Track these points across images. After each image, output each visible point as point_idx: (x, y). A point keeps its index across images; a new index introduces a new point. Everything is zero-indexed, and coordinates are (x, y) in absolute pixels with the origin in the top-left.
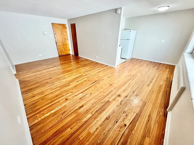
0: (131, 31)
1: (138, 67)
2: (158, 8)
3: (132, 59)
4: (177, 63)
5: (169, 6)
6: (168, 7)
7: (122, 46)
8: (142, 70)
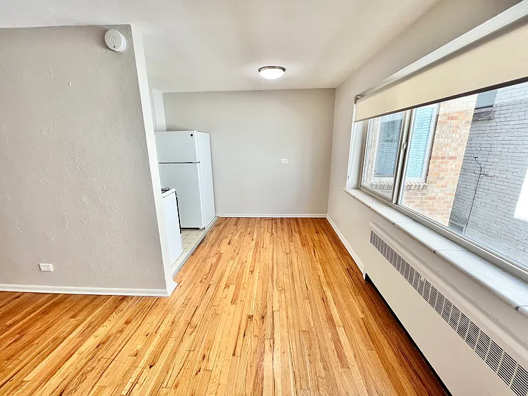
0: (195, 133)
1: (254, 255)
2: (259, 70)
3: (222, 223)
4: (327, 211)
5: (284, 70)
6: (281, 71)
7: (174, 190)
8: (271, 265)
